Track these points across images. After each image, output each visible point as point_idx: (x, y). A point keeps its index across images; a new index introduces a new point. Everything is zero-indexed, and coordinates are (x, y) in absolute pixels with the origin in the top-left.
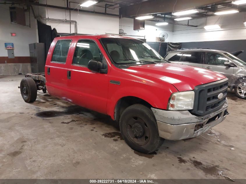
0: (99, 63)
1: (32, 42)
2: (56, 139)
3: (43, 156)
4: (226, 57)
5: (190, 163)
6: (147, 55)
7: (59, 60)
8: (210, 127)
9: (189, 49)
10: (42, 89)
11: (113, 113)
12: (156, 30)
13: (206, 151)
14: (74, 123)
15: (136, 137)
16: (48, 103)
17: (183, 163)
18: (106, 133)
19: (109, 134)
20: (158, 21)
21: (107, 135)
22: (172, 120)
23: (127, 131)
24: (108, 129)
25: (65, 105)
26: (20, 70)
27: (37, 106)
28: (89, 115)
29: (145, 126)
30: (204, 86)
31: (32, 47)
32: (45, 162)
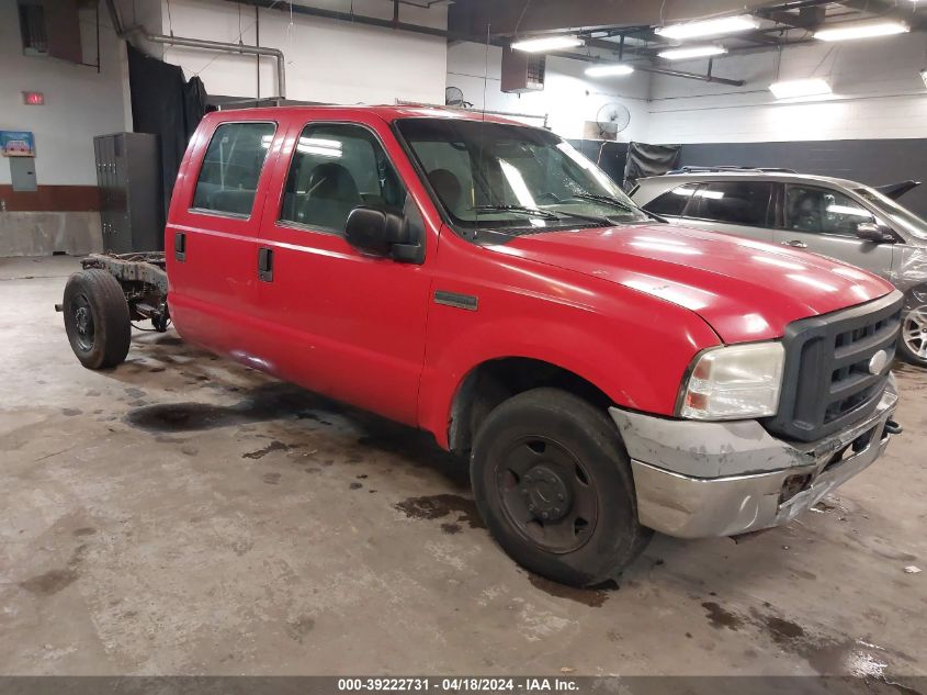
0: (390, 220)
1: (108, 130)
2: (215, 520)
3: (167, 594)
4: (862, 206)
5: (756, 628)
6: (578, 190)
7: (222, 203)
8: (832, 483)
9: (712, 171)
10: (151, 315)
11: (444, 422)
12: (587, 93)
13: (811, 577)
14: (283, 454)
15: (539, 521)
16: (174, 373)
17: (726, 628)
18: (412, 501)
19: (424, 501)
20: (597, 60)
21: (415, 506)
22: (697, 459)
23: (502, 498)
24: (415, 480)
25: (240, 381)
26: (59, 238)
27: (131, 382)
28: (337, 426)
29: (579, 480)
30: (823, 322)
31: (109, 148)
32: (175, 619)
